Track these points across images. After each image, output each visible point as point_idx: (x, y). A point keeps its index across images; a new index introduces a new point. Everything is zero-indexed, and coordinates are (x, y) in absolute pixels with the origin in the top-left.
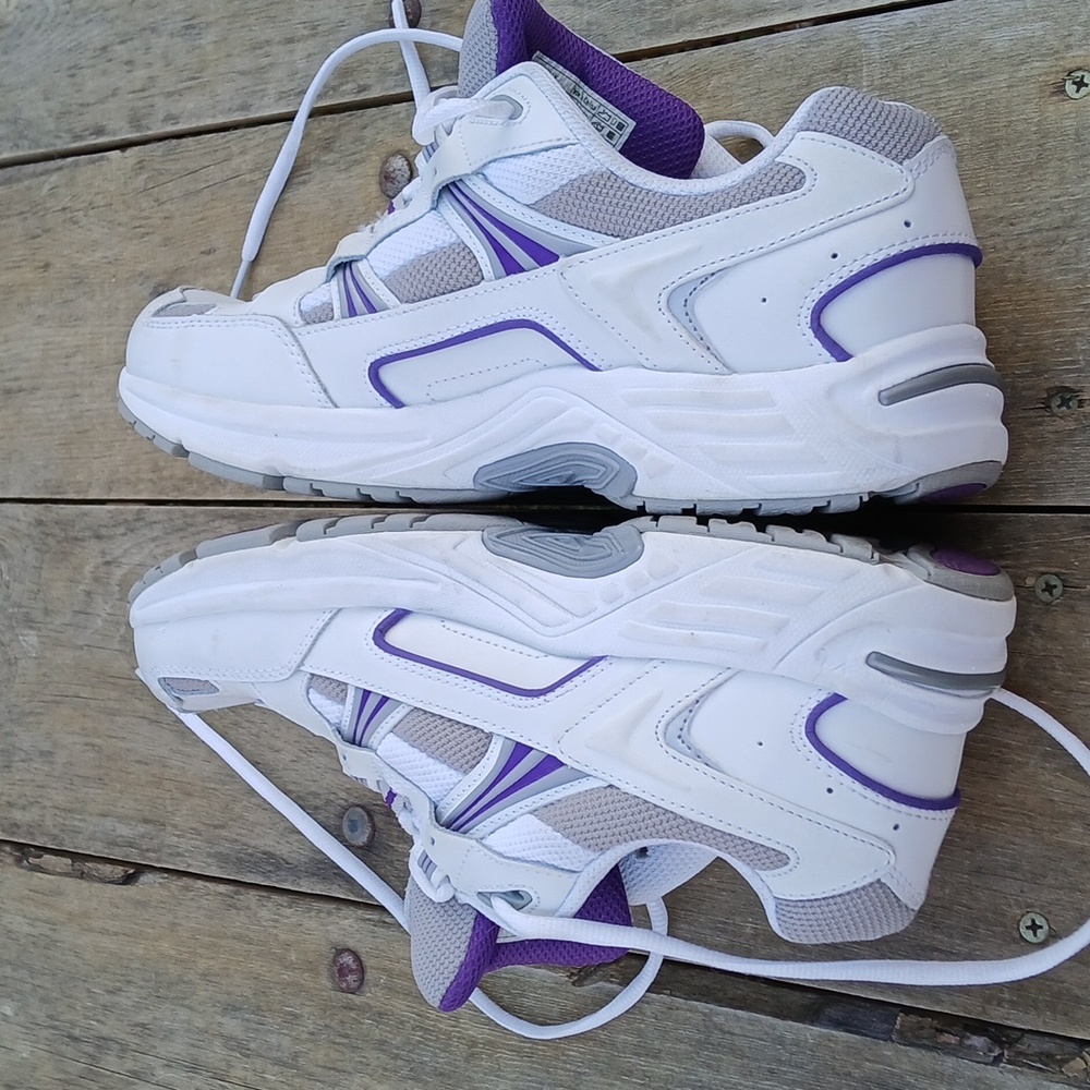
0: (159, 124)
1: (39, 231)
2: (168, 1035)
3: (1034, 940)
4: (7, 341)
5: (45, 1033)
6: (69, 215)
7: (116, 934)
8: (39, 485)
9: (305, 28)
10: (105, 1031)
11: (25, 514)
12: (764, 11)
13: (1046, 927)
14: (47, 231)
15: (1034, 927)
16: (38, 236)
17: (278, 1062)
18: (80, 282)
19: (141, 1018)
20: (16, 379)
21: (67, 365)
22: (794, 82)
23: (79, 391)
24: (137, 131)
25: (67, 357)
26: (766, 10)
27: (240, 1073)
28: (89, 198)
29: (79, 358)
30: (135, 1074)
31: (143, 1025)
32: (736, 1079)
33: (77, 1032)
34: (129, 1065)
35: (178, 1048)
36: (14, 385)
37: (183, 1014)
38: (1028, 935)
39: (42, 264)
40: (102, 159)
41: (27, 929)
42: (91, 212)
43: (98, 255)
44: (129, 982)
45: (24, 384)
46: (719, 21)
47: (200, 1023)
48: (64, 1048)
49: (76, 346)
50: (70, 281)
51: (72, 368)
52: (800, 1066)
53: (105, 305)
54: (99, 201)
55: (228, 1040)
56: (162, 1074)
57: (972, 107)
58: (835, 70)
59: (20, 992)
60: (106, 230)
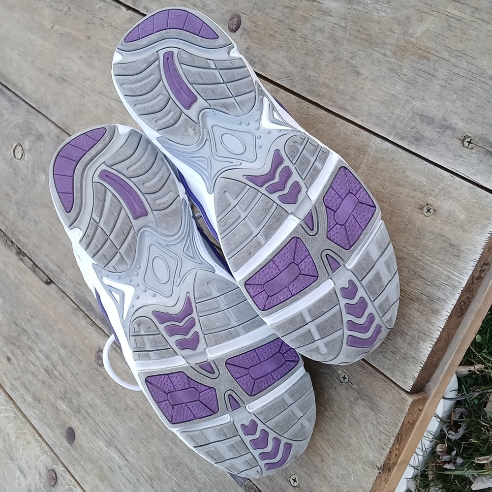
0: (142, 8)
1: (91, 22)
2: (43, 342)
3: (293, 484)
4: (68, 59)
5: (8, 316)
6: (102, 23)
7: (38, 298)
8: (62, 122)
9: (201, 4)
10: (26, 328)
11: (54, 130)
12: (345, 110)
13: (298, 483)
14: (94, 24)
15: (295, 480)
16: (90, 24)
17: (71, 373)
18: (98, 52)
19: (38, 331)
20: (66, 76)
21: (84, 82)
22: (344, 145)
23: (85, 95)
24: (134, 6)
25: (85, 79)
26: (346, 110)
27: (60, 369)
28: (111, 21)
29: (88, 82)
30: (30, 348)
31: (37, 334)
32: (195, 468)
33: (17, 322)
34: (29, 344)
35: (44, 348)
36: (66, 78)
37: (50, 338)
38: (292, 482)
39: (88, 36)
40: (119, 7)
41: (13, 278)
42: (110, 27)
43: (107, 46)
44: (37, 317)
45: (69, 80)
46: (331, 104)
47: (53, 344)
48: (12, 325)
49: (89, 77)
50: (95, 50)
51: (85, 85)
52: (215, 477)
53: (103, 67)
54: (113, 24)
55: (60, 355)
56: (37, 353)
57: (393, 195)
58: (358, 150)
59: (5, 298)
60: (112, 38)
